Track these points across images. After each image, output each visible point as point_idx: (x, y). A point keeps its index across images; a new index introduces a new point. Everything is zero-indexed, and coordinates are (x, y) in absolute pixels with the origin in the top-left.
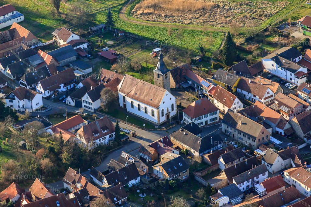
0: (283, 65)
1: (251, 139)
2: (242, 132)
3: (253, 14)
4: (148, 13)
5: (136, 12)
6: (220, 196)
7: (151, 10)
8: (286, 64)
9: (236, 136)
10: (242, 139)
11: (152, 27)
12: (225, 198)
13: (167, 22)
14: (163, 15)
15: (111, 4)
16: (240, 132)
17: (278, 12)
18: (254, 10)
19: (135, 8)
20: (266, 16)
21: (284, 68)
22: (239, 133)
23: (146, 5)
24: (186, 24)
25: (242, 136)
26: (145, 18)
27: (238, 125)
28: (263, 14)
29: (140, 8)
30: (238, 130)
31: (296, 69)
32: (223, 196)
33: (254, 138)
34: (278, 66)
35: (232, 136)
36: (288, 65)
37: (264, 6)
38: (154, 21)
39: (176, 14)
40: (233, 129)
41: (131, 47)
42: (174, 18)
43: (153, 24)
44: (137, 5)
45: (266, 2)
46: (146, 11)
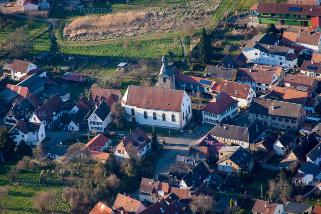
0: (269, 51)
1: (290, 121)
2: (278, 116)
3: (193, 14)
4: (82, 34)
5: (69, 36)
6: (302, 176)
7: (84, 31)
8: (271, 50)
9: (269, 123)
10: (277, 124)
11: (98, 46)
12: (309, 176)
13: (110, 38)
14: (100, 33)
15: (36, 33)
16: (274, 117)
17: (218, 8)
18: (192, 11)
19: (64, 32)
20: (208, 14)
21: (271, 53)
22: (273, 119)
23: (74, 27)
24: (131, 37)
25: (277, 121)
26: (83, 39)
27: (270, 111)
28: (204, 13)
29: (70, 31)
30: (270, 115)
31: (285, 51)
32: (305, 175)
33: (294, 120)
34: (264, 53)
35: (264, 124)
36: (274, 50)
37: (199, 5)
38: (95, 40)
39: (113, 29)
40: (265, 117)
41: (90, 68)
42: (114, 33)
43: (96, 43)
44: (65, 29)
45: (198, 1)
46: (79, 32)
